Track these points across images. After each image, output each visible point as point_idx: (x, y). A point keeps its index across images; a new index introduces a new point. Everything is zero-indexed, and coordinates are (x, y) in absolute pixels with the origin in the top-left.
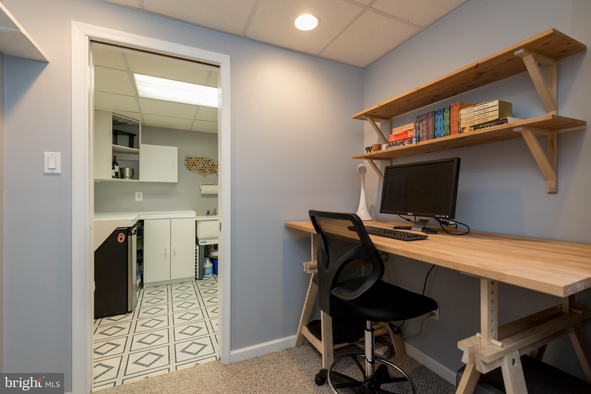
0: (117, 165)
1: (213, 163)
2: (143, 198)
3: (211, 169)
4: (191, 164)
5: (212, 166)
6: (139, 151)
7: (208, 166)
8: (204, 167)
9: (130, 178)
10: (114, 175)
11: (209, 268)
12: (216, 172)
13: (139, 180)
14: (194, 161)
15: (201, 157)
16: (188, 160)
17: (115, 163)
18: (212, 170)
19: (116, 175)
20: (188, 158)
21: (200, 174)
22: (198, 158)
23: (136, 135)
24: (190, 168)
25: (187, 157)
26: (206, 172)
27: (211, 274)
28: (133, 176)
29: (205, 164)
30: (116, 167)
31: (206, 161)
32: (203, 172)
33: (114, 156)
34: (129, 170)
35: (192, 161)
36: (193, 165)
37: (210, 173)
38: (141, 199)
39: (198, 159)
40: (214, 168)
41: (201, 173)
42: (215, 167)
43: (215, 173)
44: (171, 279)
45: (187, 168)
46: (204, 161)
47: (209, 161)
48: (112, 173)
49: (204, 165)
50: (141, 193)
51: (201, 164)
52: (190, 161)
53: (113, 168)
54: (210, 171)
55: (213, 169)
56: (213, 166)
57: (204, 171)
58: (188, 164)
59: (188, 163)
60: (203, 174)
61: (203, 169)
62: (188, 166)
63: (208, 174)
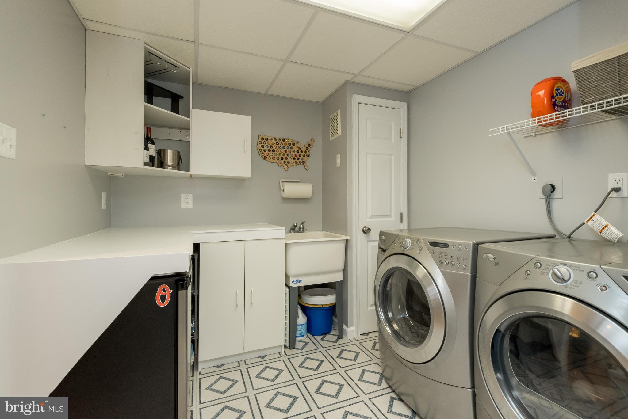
0: (153, 143)
1: (299, 148)
2: (194, 204)
3: (296, 158)
4: (267, 149)
5: (298, 152)
6: (189, 121)
7: (292, 153)
8: (286, 154)
9: (173, 167)
10: (147, 160)
11: (303, 324)
12: (304, 162)
13: (189, 171)
14: (271, 145)
15: (282, 137)
16: (263, 141)
17: (148, 140)
18: (298, 159)
19: (151, 161)
20: (262, 139)
21: (280, 165)
22: (277, 139)
23: (182, 97)
24: (265, 155)
25: (260, 137)
26: (288, 162)
27: (305, 335)
28: (178, 164)
29: (288, 149)
30: (150, 146)
31: (290, 144)
32: (284, 162)
33: (147, 128)
34: (173, 154)
35: (269, 143)
36: (269, 150)
37: (295, 165)
38: (190, 206)
39: (277, 141)
40: (300, 155)
41: (282, 164)
42: (302, 154)
43: (302, 164)
44: (245, 351)
45: (261, 155)
46: (286, 144)
47: (294, 144)
48: (144, 156)
49: (286, 151)
50: (190, 196)
51: (282, 148)
52: (266, 143)
53: (146, 148)
54: (294, 161)
55: (300, 158)
56: (300, 153)
57: (286, 161)
58: (263, 149)
59: (263, 146)
60: (284, 165)
61: (284, 157)
62: (263, 152)
63: (292, 165)
